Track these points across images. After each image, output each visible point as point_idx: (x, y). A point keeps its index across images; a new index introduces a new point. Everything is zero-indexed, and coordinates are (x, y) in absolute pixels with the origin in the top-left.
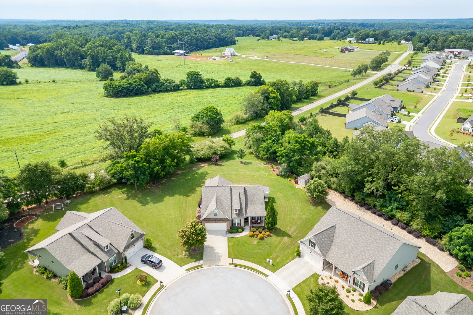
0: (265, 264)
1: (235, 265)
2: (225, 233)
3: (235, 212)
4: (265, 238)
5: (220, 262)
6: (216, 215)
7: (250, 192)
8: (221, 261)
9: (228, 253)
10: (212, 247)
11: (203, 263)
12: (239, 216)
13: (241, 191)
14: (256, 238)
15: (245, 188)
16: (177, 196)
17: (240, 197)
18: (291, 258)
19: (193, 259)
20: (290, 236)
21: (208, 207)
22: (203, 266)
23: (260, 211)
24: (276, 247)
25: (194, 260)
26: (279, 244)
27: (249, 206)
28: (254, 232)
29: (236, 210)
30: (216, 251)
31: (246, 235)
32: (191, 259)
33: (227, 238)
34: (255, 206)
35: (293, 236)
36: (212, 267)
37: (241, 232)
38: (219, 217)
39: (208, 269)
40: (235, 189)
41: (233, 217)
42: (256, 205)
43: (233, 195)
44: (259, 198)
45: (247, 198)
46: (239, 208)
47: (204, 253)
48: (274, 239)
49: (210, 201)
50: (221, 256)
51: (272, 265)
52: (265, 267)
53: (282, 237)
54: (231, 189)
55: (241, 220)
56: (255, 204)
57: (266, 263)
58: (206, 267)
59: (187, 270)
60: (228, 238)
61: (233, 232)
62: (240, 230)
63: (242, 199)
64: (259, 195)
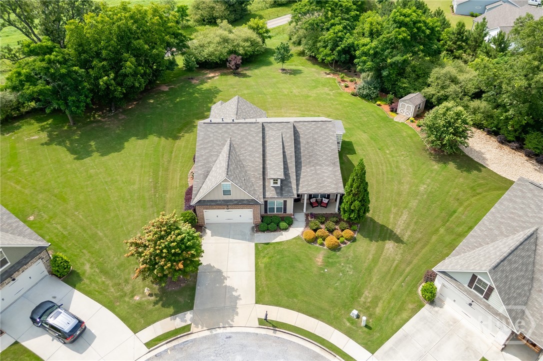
0: (348, 324)
1: (274, 326)
2: (248, 230)
3: (272, 184)
4: (342, 246)
5: (236, 317)
6: (227, 192)
7: (306, 135)
8: (237, 314)
9: (257, 289)
10: (219, 272)
11: (193, 320)
12: (282, 194)
13: (286, 133)
14: (322, 244)
15: (294, 127)
16: (153, 139)
17: (283, 148)
18: (410, 306)
19: (168, 307)
20: (398, 240)
21: (208, 172)
22: (193, 329)
23: (329, 180)
24: (370, 270)
25: (171, 310)
26: (375, 261)
27: (303, 169)
28: (315, 231)
29: (275, 181)
30: (228, 283)
31: (298, 238)
32: (163, 306)
33: (253, 245)
34: (318, 167)
35: (405, 239)
36: (214, 332)
37: (286, 229)
38: (234, 196)
39: (205, 338)
40: (272, 129)
41: (268, 195)
42: (320, 165)
43: (267, 144)
44: (327, 149)
45: (300, 149)
46: (282, 177)
47: (198, 288)
48: (364, 247)
49: (214, 159)
50: (238, 298)
51: (366, 326)
52: (349, 333)
53: (380, 242)
54: (263, 129)
55: (285, 202)
56: (317, 164)
57: (350, 320)
58: (199, 333)
59: (149, 345)
60: (256, 245)
61: (268, 230)
62: (283, 224)
63: (287, 153)
64: (327, 142)
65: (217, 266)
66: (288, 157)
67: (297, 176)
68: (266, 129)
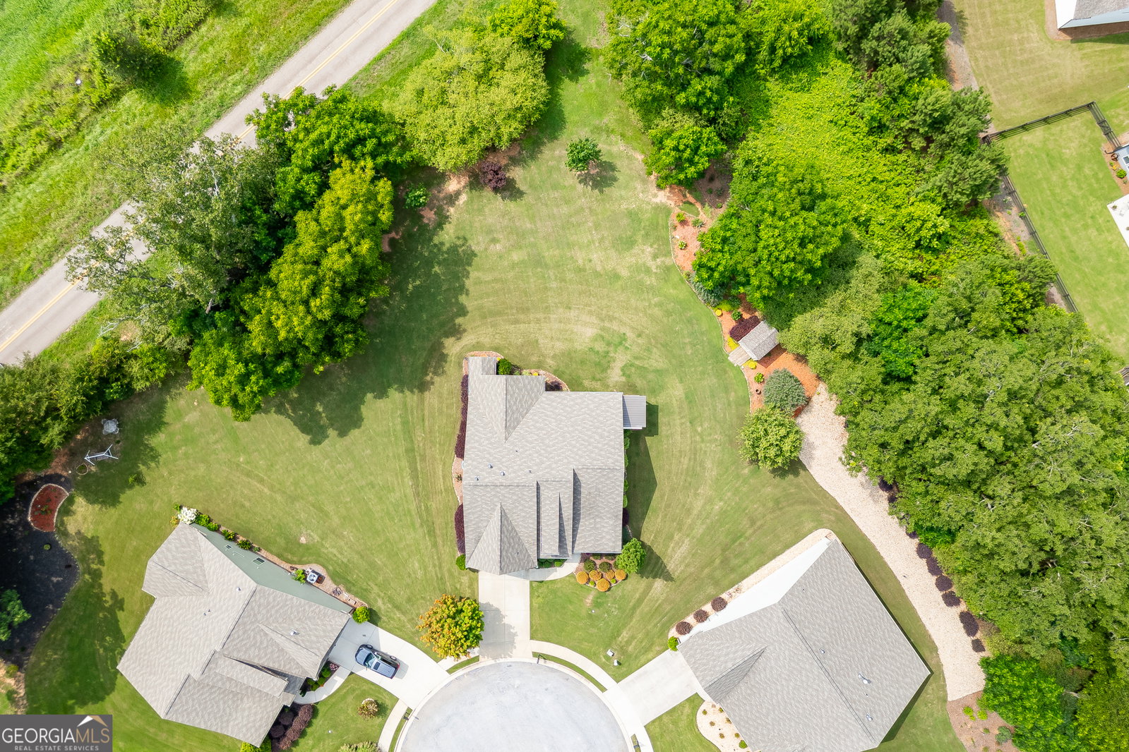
0: (604, 660)
1: (544, 658)
4: (613, 585)
5: (514, 651)
7: (588, 485)
8: (515, 647)
9: (531, 627)
10: (497, 610)
11: (480, 652)
13: (565, 493)
15: (575, 475)
17: (561, 510)
18: (657, 648)
20: (668, 577)
21: (480, 537)
22: (482, 659)
23: (608, 537)
24: (634, 608)
26: (640, 601)
30: (506, 621)
31: (572, 576)
33: (528, 582)
34: (598, 520)
35: (676, 576)
36: (498, 661)
39: (491, 666)
40: (548, 488)
42: (601, 518)
45: (580, 500)
48: (633, 585)
49: (485, 524)
50: (515, 634)
51: (618, 663)
52: (603, 666)
53: (650, 580)
54: (538, 488)
57: (606, 657)
58: (485, 662)
59: (449, 671)
60: (531, 582)
63: (565, 514)
64: (612, 493)
65: (495, 604)
66: (565, 519)
67: (574, 531)
68: (542, 488)
